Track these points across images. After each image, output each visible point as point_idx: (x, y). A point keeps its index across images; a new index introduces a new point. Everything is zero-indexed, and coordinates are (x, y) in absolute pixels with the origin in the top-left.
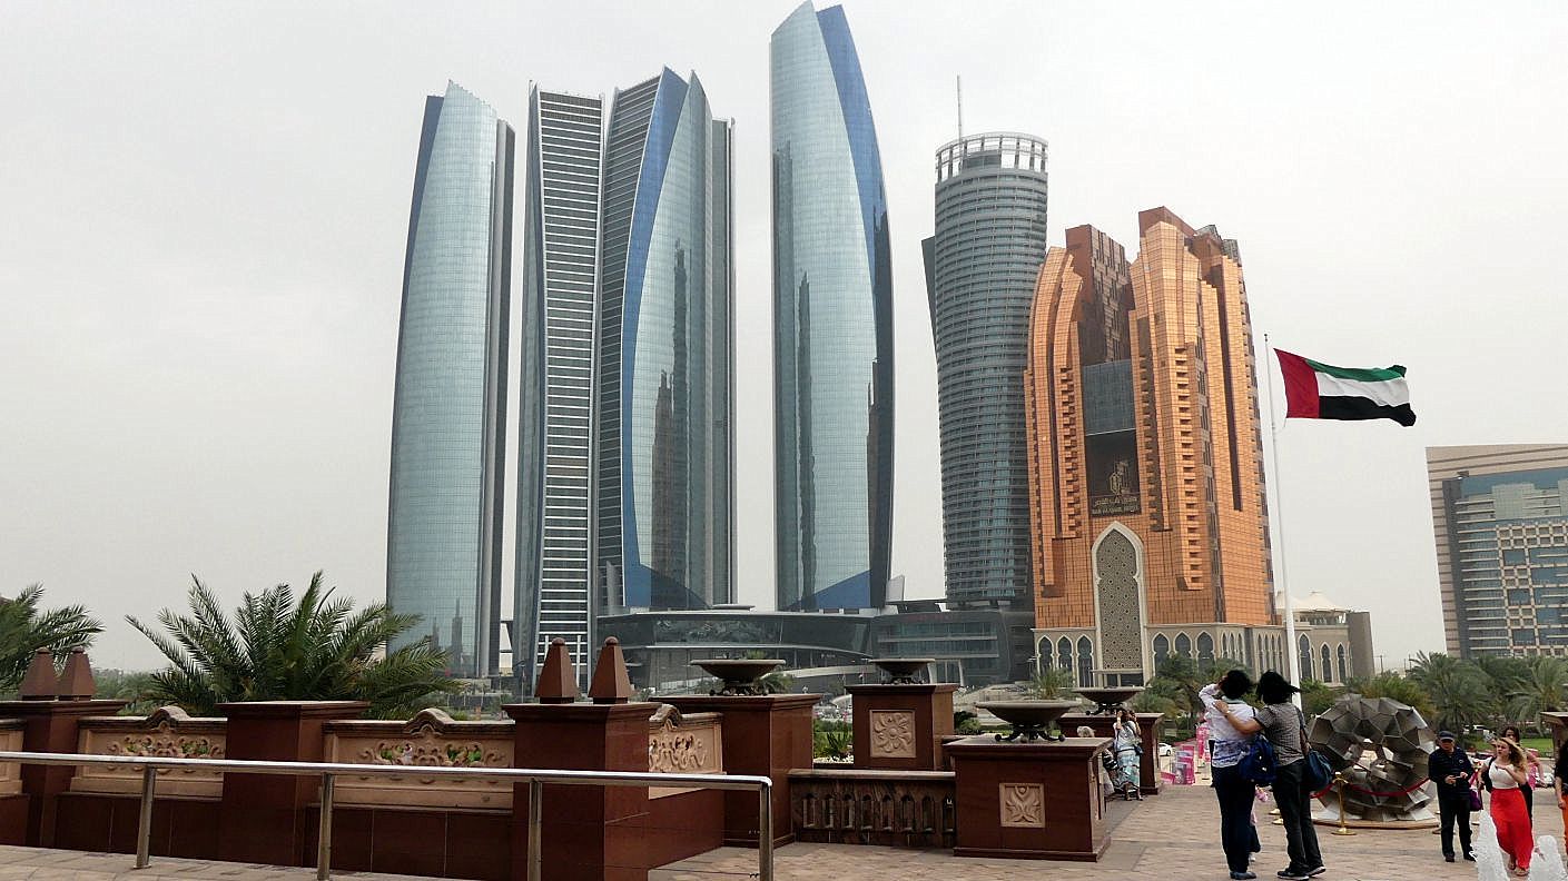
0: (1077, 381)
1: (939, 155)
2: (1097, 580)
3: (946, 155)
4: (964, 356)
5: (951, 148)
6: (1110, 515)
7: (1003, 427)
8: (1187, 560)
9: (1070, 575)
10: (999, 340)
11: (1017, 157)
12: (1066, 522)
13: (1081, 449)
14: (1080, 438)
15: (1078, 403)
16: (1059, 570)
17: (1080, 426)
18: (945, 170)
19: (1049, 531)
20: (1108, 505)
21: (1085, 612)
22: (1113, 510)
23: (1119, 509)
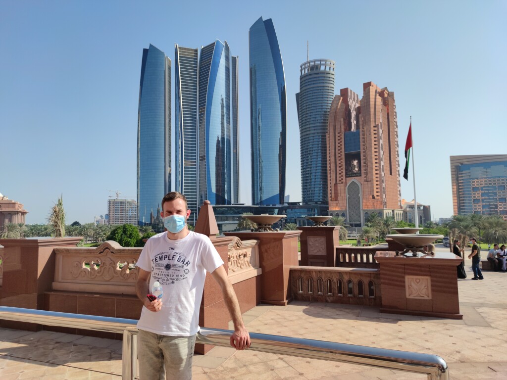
1: (301, 67)
2: (348, 196)
3: (303, 67)
4: (308, 129)
5: (305, 64)
6: (352, 177)
7: (319, 151)
8: (375, 190)
9: (339, 195)
10: (319, 125)
11: (325, 67)
12: (338, 179)
13: (343, 157)
14: (343, 153)
15: (343, 143)
16: (336, 193)
17: (343, 150)
19: (333, 181)
20: (352, 174)
21: (343, 205)
22: (353, 175)
23: (355, 175)
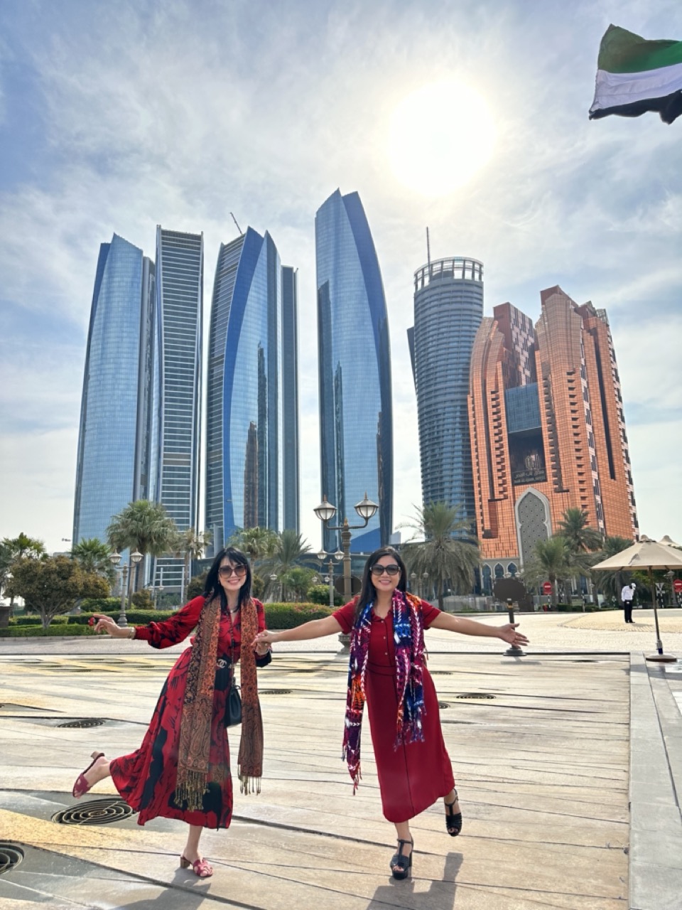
0: (502, 400)
1: (416, 275)
2: (519, 525)
3: (420, 275)
4: (433, 394)
5: (423, 270)
6: (526, 483)
9: (501, 524)
10: (454, 384)
11: (464, 272)
12: (497, 489)
13: (505, 442)
14: (505, 435)
15: (503, 413)
16: (494, 520)
17: (504, 427)
18: (420, 283)
19: (486, 495)
20: (525, 477)
21: (511, 547)
22: (528, 480)
23: (532, 479)
